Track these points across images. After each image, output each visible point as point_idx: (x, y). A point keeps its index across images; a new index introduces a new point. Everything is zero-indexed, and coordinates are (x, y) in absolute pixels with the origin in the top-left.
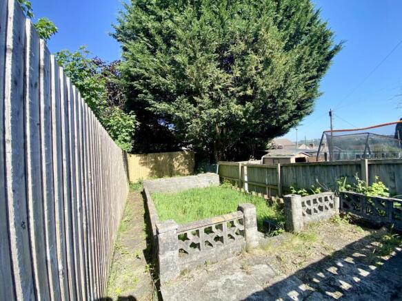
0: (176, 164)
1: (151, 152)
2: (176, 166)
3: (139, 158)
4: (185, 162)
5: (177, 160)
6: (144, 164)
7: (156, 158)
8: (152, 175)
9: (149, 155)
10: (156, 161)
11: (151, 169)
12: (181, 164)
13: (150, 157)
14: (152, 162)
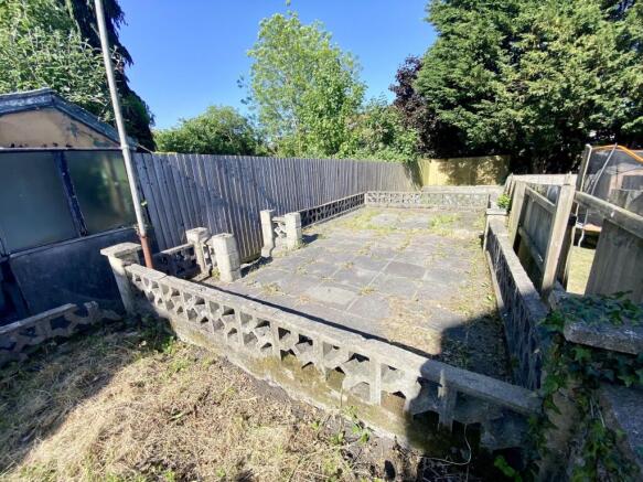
0: (481, 172)
1: (452, 157)
2: (479, 175)
3: (439, 164)
4: (493, 171)
5: (482, 167)
6: (444, 170)
7: (457, 165)
8: (450, 182)
9: (450, 160)
10: (457, 167)
11: (450, 176)
12: (488, 173)
13: (451, 163)
14: (452, 169)
